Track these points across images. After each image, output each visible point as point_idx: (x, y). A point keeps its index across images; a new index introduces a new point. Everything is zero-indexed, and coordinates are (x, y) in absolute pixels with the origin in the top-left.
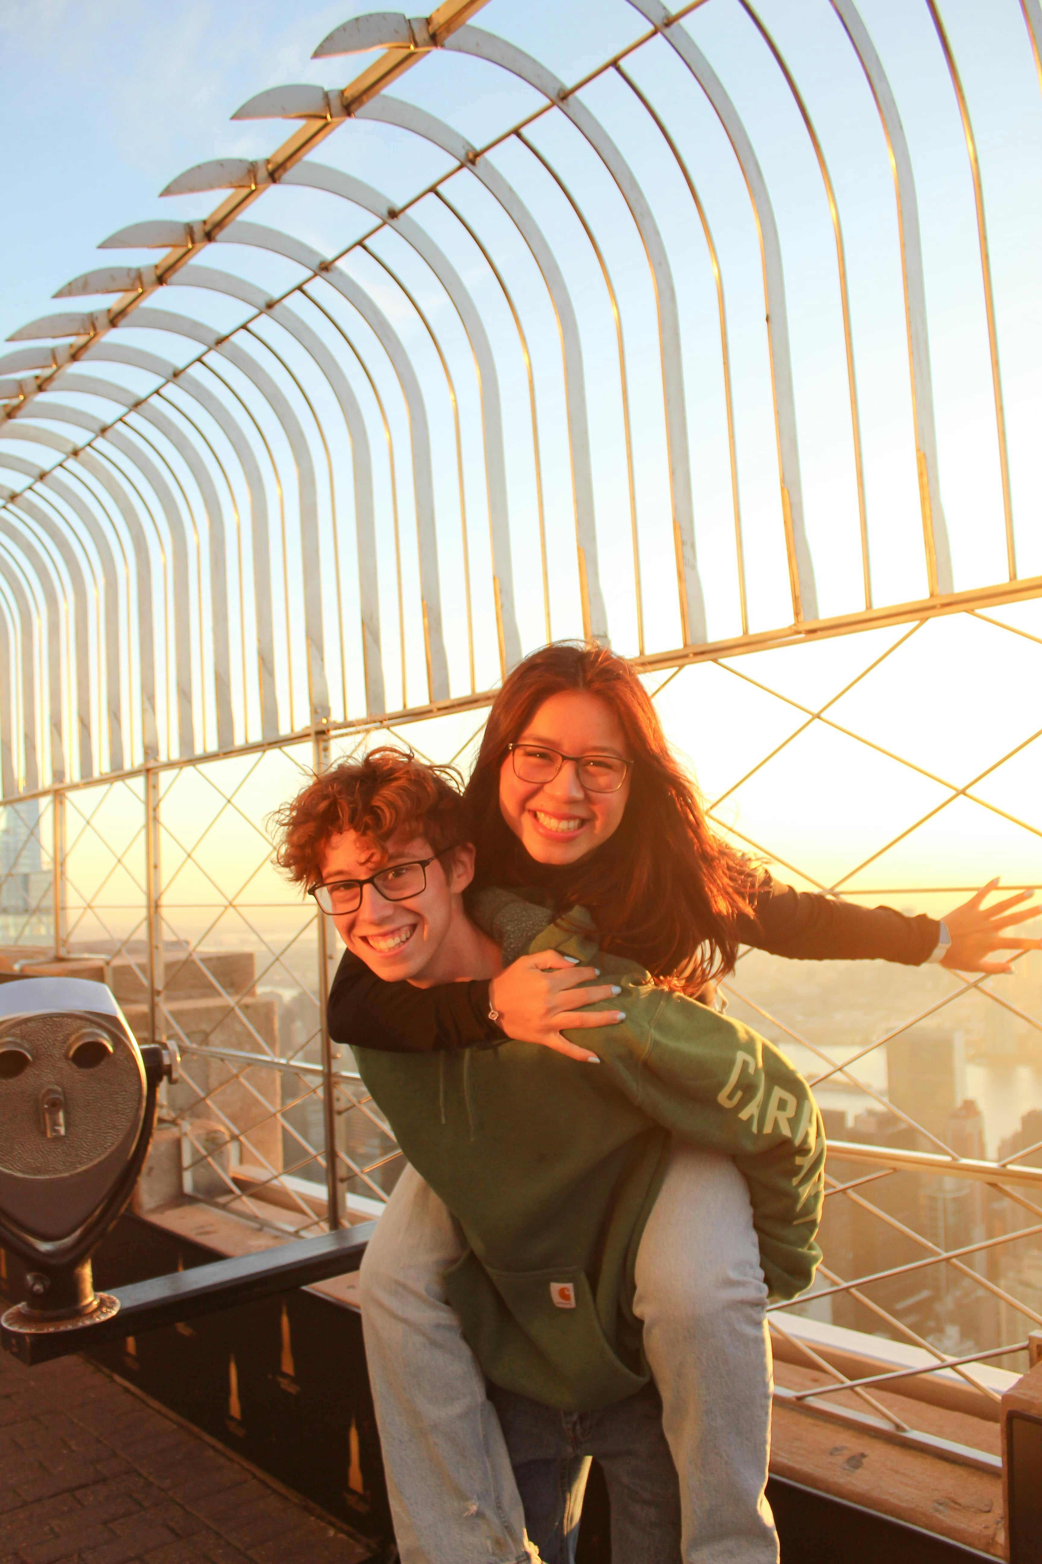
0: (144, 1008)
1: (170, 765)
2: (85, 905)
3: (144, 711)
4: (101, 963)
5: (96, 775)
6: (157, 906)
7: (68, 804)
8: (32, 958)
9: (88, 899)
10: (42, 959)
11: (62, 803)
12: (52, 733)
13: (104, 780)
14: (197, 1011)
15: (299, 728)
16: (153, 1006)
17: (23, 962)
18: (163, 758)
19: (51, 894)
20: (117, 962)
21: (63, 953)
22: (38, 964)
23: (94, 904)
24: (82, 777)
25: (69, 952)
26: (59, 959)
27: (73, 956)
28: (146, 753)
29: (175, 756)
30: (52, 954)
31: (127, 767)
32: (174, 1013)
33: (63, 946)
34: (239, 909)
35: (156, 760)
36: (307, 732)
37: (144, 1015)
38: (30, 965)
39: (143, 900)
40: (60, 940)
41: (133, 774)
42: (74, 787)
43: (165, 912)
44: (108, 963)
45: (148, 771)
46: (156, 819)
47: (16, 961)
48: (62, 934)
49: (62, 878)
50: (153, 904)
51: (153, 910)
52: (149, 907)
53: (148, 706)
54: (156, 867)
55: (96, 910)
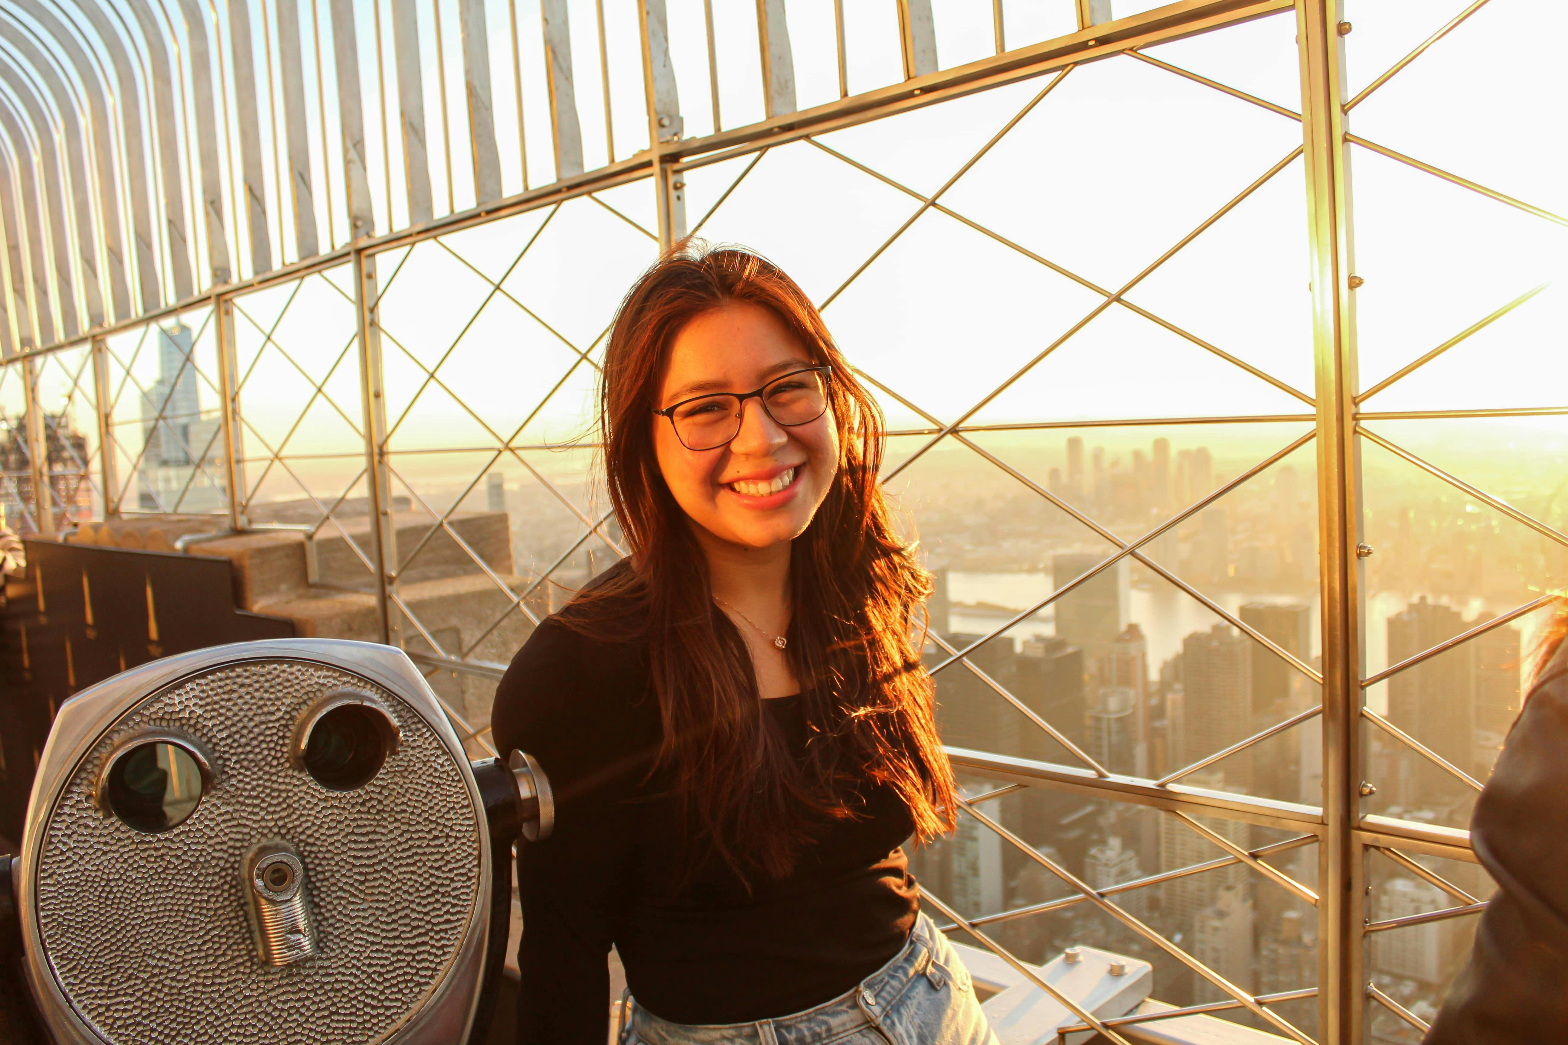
0: (371, 600)
1: (394, 240)
2: (270, 455)
3: (347, 162)
4: (301, 537)
5: (277, 267)
6: (382, 454)
7: (236, 313)
8: (199, 531)
9: (276, 449)
10: (214, 532)
11: (228, 313)
12: (207, 214)
13: (287, 275)
14: (443, 600)
15: (624, 155)
16: (384, 599)
17: (187, 538)
18: (381, 231)
19: (219, 443)
20: (323, 534)
21: (242, 521)
22: (210, 540)
23: (283, 454)
24: (256, 273)
25: (250, 522)
26: (238, 532)
27: (256, 526)
28: (355, 227)
29: (402, 224)
30: (227, 523)
31: (324, 250)
32: (411, 606)
33: (242, 513)
34: (517, 452)
35: (369, 236)
36: (645, 159)
37: (371, 611)
38: (198, 542)
39: (361, 446)
40: (237, 507)
41: (335, 259)
42: (245, 288)
43: (393, 461)
44: (310, 537)
45: (359, 252)
46: (373, 323)
47: (177, 537)
48: (240, 498)
49: (234, 419)
50: (376, 450)
51: (376, 458)
52: (370, 455)
53: (353, 155)
54: (378, 395)
55: (286, 462)
